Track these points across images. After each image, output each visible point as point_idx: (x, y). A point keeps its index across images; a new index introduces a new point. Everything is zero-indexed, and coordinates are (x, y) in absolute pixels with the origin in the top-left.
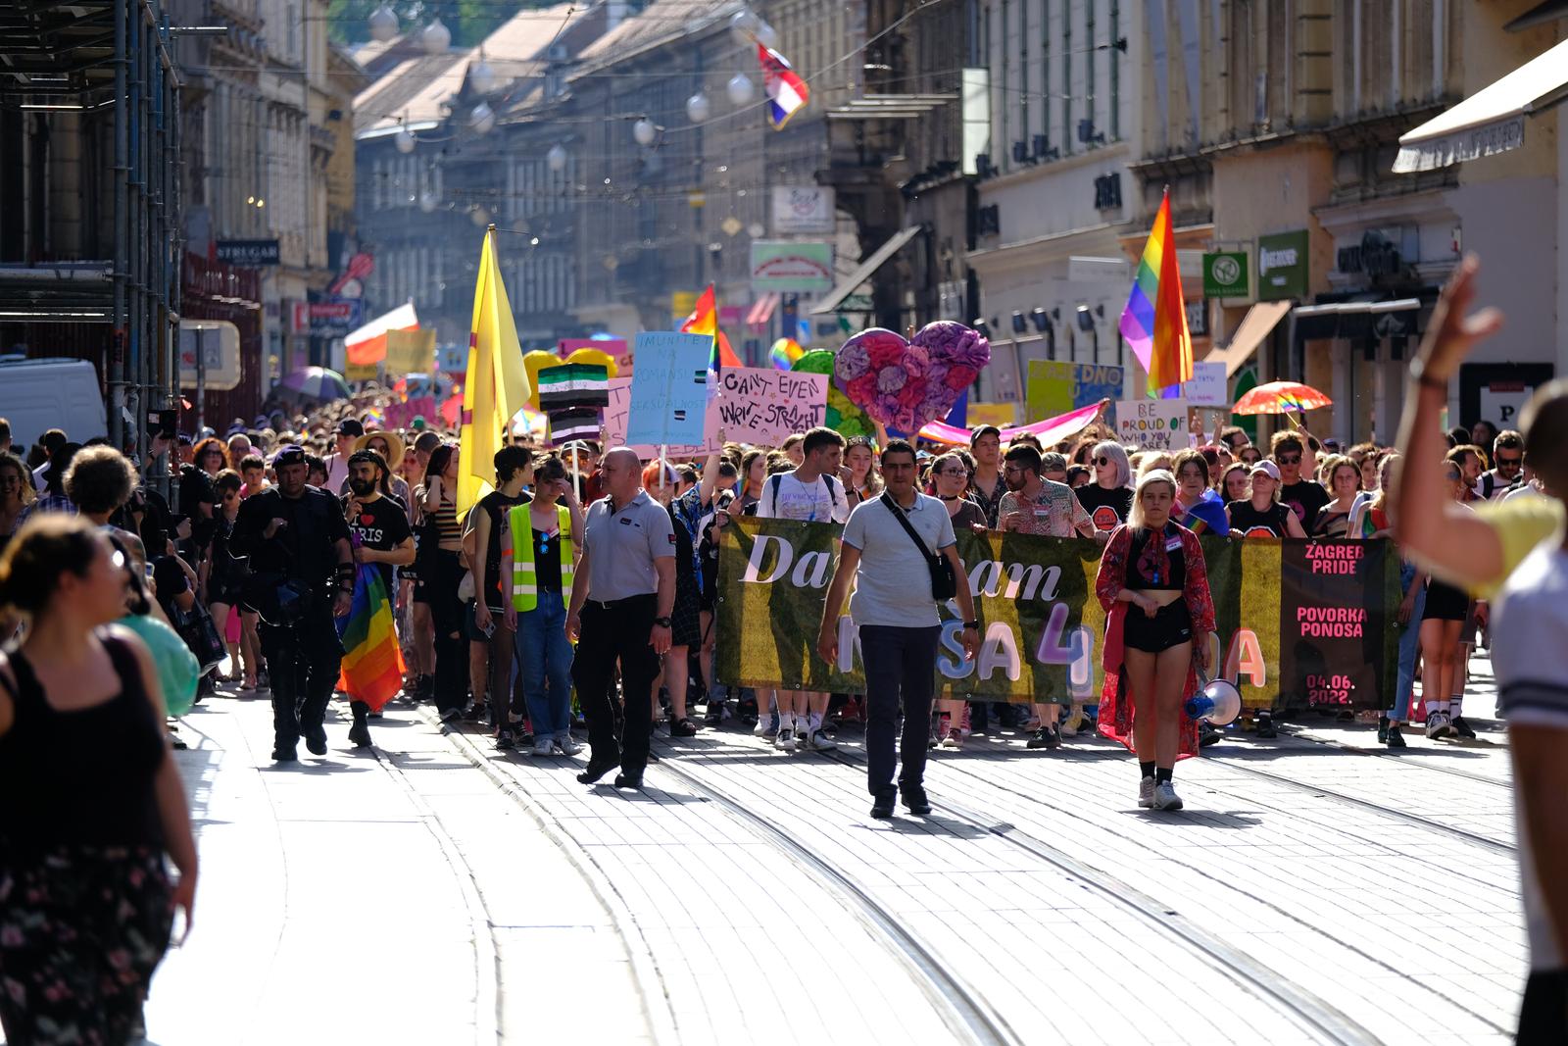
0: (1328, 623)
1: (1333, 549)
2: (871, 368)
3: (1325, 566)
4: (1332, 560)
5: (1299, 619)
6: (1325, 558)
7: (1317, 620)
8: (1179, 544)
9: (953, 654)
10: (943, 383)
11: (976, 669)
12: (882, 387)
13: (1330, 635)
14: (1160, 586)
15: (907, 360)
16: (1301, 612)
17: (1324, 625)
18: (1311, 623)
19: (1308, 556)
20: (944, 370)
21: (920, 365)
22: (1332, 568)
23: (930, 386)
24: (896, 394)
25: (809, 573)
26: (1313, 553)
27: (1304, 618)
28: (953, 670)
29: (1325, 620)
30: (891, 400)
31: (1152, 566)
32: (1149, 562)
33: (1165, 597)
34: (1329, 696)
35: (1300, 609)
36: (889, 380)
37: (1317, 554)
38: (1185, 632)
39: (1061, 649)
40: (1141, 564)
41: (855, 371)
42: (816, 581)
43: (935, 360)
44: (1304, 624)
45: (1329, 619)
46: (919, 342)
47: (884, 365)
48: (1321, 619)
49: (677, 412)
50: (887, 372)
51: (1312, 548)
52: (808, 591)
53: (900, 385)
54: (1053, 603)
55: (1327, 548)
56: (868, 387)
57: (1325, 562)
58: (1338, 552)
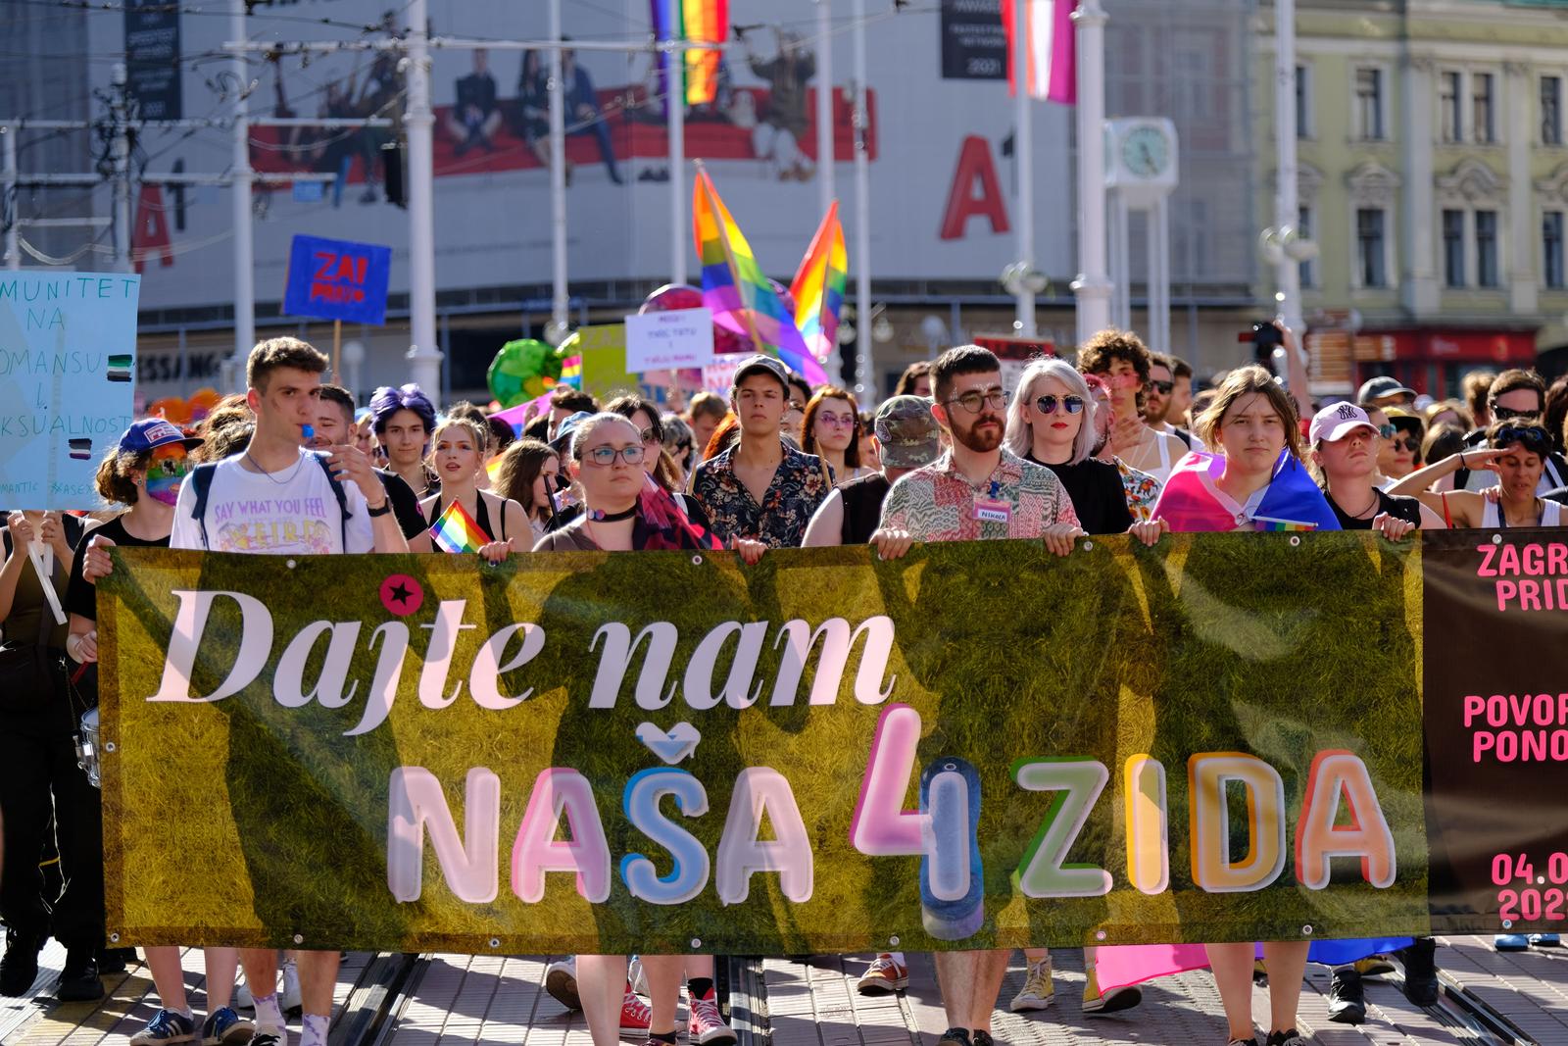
0: (1536, 729)
1: (1540, 552)
3: (1524, 597)
4: (1537, 578)
5: (1468, 723)
6: (1523, 575)
7: (1511, 725)
9: (658, 848)
11: (712, 883)
13: (1541, 756)
16: (1472, 706)
17: (1528, 735)
18: (1496, 731)
19: (1484, 571)
22: (1541, 596)
25: (311, 675)
26: (1494, 565)
27: (1480, 722)
28: (667, 886)
29: (1530, 724)
34: (1544, 903)
35: (1468, 700)
37: (1504, 565)
39: (909, 819)
42: (330, 692)
44: (1478, 736)
45: (1537, 719)
48: (1520, 720)
49: (74, 443)
51: (1491, 551)
52: (313, 716)
54: (884, 708)
55: (1527, 551)
57: (1523, 584)
58: (1552, 559)
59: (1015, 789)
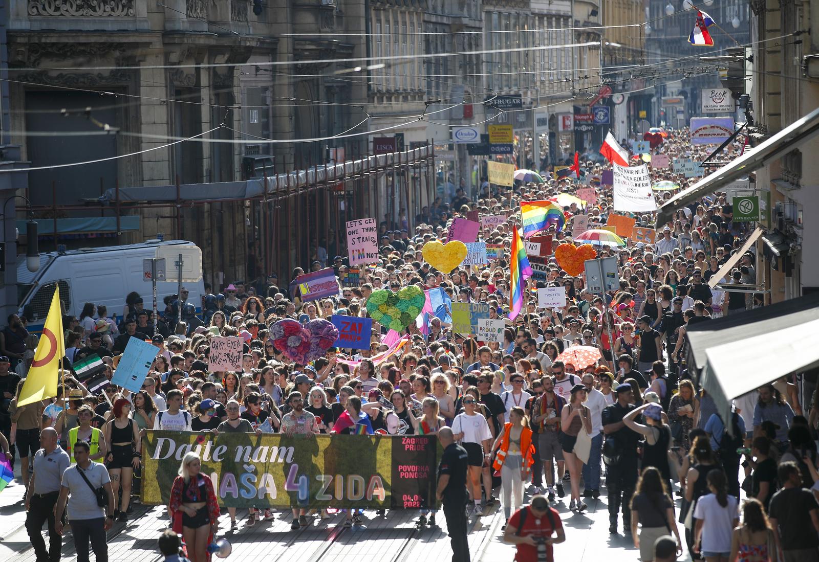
2: (284, 336)
4: (414, 444)
5: (399, 470)
7: (407, 471)
8: (203, 483)
9: (247, 488)
10: (317, 345)
12: (289, 344)
13: (413, 477)
14: (197, 501)
15: (301, 334)
17: (410, 473)
18: (405, 472)
19: (403, 443)
20: (318, 340)
21: (307, 337)
22: (414, 448)
23: (312, 346)
24: (296, 348)
27: (402, 470)
30: (294, 350)
31: (192, 493)
32: (191, 492)
33: (199, 506)
35: (400, 466)
36: (292, 342)
37: (407, 442)
38: (207, 520)
39: (295, 484)
40: (188, 493)
41: (277, 336)
43: (313, 335)
44: (401, 473)
45: (412, 470)
46: (307, 327)
47: (291, 335)
48: (409, 470)
49: (134, 376)
50: (292, 338)
53: (297, 344)
54: (291, 464)
56: (283, 343)
57: (411, 445)
59: (315, 480)
